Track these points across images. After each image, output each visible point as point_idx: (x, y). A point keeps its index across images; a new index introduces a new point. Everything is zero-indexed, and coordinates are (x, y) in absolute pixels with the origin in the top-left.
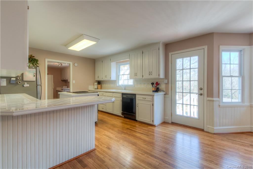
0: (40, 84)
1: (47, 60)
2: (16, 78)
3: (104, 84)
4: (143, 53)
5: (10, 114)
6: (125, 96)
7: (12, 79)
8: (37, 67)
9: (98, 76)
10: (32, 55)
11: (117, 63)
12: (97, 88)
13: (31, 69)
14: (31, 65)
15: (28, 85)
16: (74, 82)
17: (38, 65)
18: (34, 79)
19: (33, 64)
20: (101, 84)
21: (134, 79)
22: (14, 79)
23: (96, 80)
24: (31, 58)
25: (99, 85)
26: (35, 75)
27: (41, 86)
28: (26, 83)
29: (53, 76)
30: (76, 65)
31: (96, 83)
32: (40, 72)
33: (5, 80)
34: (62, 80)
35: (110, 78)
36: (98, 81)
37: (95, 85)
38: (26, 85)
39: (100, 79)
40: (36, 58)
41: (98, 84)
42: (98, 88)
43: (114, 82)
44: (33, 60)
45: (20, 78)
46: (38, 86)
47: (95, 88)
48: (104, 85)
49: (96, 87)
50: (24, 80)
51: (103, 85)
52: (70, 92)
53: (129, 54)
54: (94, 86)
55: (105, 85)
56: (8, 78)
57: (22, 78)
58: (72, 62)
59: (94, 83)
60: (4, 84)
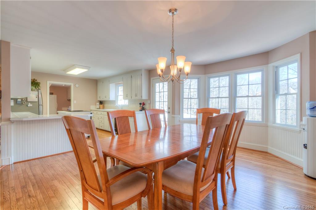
0: (42, 104)
1: (48, 82)
2: (22, 99)
4: (131, 77)
5: (21, 120)
7: (18, 100)
8: (39, 90)
9: (100, 97)
10: (35, 79)
11: (116, 84)
13: (34, 92)
14: (34, 88)
15: (31, 105)
16: (75, 102)
17: (39, 88)
18: (36, 100)
19: (35, 87)
20: (103, 104)
22: (20, 100)
23: (98, 100)
24: (33, 81)
25: (101, 105)
26: (37, 96)
27: (43, 106)
28: (29, 103)
29: (56, 95)
30: (77, 86)
31: (98, 103)
32: (41, 94)
33: (13, 101)
34: (68, 100)
35: (109, 98)
36: (100, 101)
37: (97, 105)
38: (30, 105)
39: (101, 99)
40: (38, 81)
43: (114, 102)
44: (35, 84)
45: (24, 99)
46: (40, 106)
48: (106, 105)
49: (98, 107)
50: (28, 101)
52: (70, 111)
53: (123, 77)
56: (15, 99)
57: (27, 99)
58: (73, 84)
59: (96, 103)
60: (12, 104)
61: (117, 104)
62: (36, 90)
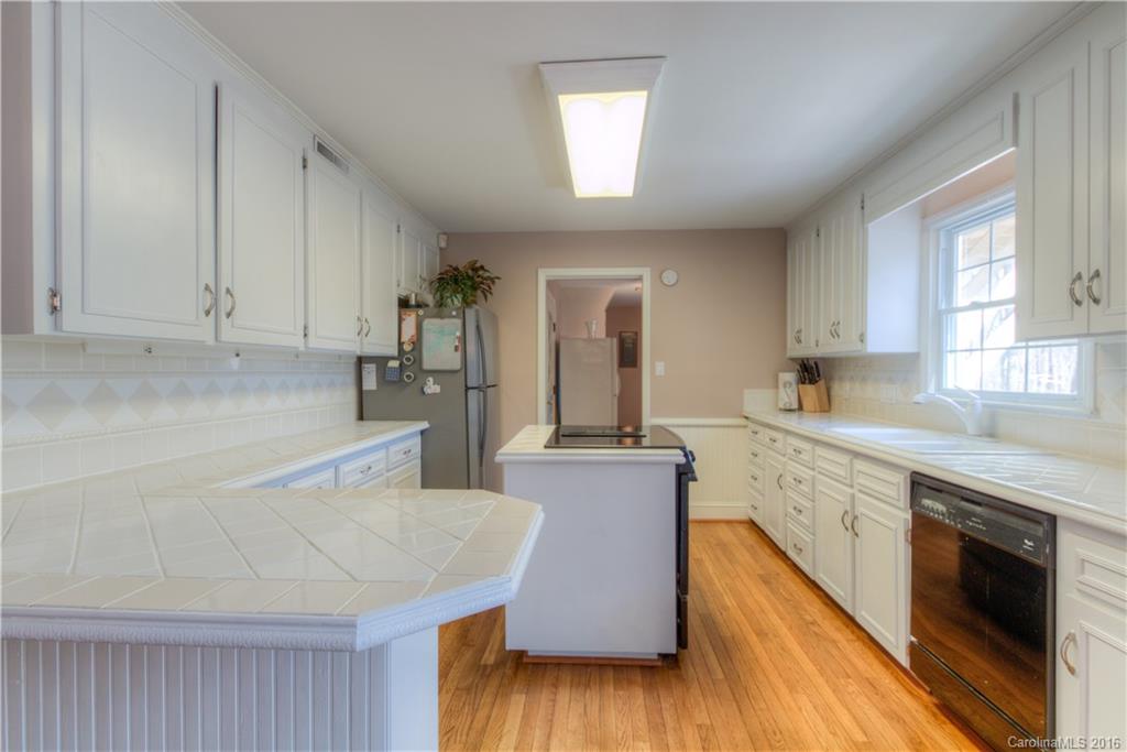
1: (543, 274)
3: (841, 379)
6: (940, 507)
7: (390, 364)
8: (467, 311)
9: (800, 332)
11: (926, 213)
12: (795, 406)
13: (446, 321)
15: (437, 389)
16: (660, 368)
18: (458, 362)
20: (823, 384)
21: (1088, 344)
22: (397, 364)
23: (789, 353)
25: (811, 387)
26: (459, 344)
28: (430, 380)
30: (670, 277)
31: (790, 377)
32: (478, 328)
33: (374, 368)
35: (862, 339)
36: (803, 360)
37: (780, 383)
38: (432, 387)
39: (810, 350)
41: (803, 383)
42: (801, 408)
45: (410, 360)
47: (781, 406)
48: (843, 390)
49: (788, 396)
50: (424, 367)
51: (836, 388)
54: (777, 393)
55: (847, 386)
56: (381, 361)
57: (418, 360)
58: (649, 269)
59: (777, 376)
60: (370, 383)
61: (932, 389)
62: (454, 313)
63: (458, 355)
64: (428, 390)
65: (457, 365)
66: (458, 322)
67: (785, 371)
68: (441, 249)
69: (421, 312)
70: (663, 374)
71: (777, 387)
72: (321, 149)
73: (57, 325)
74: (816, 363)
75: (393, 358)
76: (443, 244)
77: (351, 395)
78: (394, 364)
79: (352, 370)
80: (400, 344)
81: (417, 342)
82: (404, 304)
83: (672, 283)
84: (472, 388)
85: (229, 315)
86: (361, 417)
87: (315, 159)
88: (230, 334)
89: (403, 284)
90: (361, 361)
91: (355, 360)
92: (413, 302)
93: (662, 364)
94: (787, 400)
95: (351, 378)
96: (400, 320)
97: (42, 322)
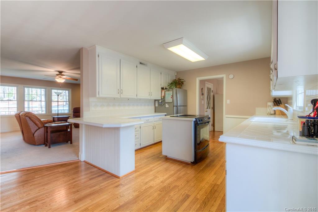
1: (197, 79)
2: (162, 100)
8: (174, 90)
12: (273, 113)
13: (169, 92)
15: (168, 106)
26: (172, 96)
30: (231, 76)
33: (157, 102)
41: (275, 106)
42: (275, 114)
47: (268, 113)
50: (166, 102)
54: (267, 109)
56: (158, 100)
57: (164, 100)
58: (225, 75)
59: (267, 103)
60: (157, 105)
62: (171, 90)
63: (172, 99)
64: (166, 107)
65: (171, 101)
66: (172, 92)
67: (269, 102)
68: (176, 76)
69: (165, 90)
70: (229, 103)
71: (267, 107)
72: (141, 63)
73: (99, 96)
74: (279, 99)
75: (160, 100)
76: (176, 74)
77: (153, 107)
78: (160, 101)
79: (153, 102)
80: (161, 97)
81: (164, 97)
82: (162, 89)
83: (233, 77)
84: (175, 106)
85: (122, 93)
86: (155, 112)
87: (139, 65)
88: (122, 96)
89: (162, 85)
90: (155, 100)
91: (154, 100)
92: (164, 88)
93: (229, 100)
94: (269, 111)
95: (153, 104)
96: (162, 92)
97: (97, 96)
